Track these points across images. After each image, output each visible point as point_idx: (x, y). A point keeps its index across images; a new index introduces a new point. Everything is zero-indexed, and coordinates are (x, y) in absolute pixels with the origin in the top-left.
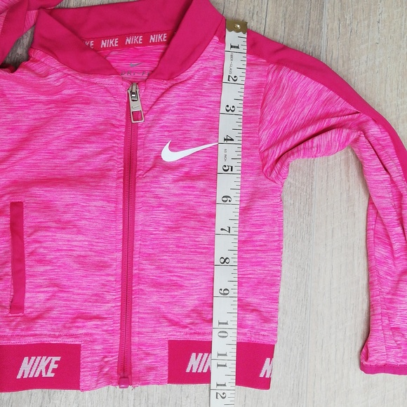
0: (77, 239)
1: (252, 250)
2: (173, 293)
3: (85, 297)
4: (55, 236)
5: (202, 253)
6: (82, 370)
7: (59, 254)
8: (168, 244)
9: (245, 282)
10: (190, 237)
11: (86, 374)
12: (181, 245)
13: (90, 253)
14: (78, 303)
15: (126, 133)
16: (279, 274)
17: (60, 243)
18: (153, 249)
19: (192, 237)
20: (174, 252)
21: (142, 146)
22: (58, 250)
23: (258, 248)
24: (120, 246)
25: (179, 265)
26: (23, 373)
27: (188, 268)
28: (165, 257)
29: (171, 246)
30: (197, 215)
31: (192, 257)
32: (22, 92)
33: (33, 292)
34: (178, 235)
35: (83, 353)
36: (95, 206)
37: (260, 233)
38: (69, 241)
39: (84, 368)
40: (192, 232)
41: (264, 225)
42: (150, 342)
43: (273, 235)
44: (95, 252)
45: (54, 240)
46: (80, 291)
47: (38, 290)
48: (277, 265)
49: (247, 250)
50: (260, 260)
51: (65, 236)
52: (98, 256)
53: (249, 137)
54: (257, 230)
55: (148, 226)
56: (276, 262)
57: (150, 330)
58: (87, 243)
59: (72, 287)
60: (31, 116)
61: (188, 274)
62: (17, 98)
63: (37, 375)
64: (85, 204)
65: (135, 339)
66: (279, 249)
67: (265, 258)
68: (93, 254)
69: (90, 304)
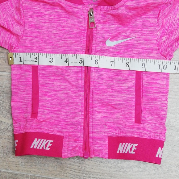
0: (63, 85)
1: (152, 92)
2: (109, 112)
3: (67, 114)
4: (53, 83)
5: (124, 93)
6: (63, 147)
7: (55, 92)
8: (107, 88)
9: (148, 108)
10: (118, 85)
11: (65, 149)
12: (113, 89)
13: (69, 92)
14: (64, 116)
15: (87, 33)
16: (166, 105)
17: (56, 87)
18: (100, 91)
19: (120, 85)
20: (110, 92)
21: (95, 40)
22: (55, 91)
23: (155, 91)
24: (83, 89)
25: (113, 98)
26: (34, 146)
27: (117, 100)
28: (105, 95)
29: (109, 89)
30: (122, 74)
31: (119, 94)
32: (38, 8)
33: (42, 109)
34: (112, 84)
35: (64, 140)
36: (72, 70)
37: (156, 83)
38: (59, 86)
39: (64, 146)
40: (119, 82)
41: (158, 79)
42: (98, 136)
43: (163, 85)
44: (72, 91)
45: (53, 86)
46: (65, 111)
47: (44, 108)
48: (165, 100)
49: (149, 92)
50: (156, 97)
51: (57, 83)
52: (73, 93)
53: (151, 34)
54: (155, 82)
55: (97, 79)
56: (164, 99)
57: (98, 130)
58: (67, 87)
59: (61, 109)
60: (41, 21)
61: (117, 103)
62: (36, 11)
63: (41, 148)
64: (67, 69)
65: (91, 135)
66: (166, 92)
67: (158, 96)
68: (70, 92)
69: (70, 117)
